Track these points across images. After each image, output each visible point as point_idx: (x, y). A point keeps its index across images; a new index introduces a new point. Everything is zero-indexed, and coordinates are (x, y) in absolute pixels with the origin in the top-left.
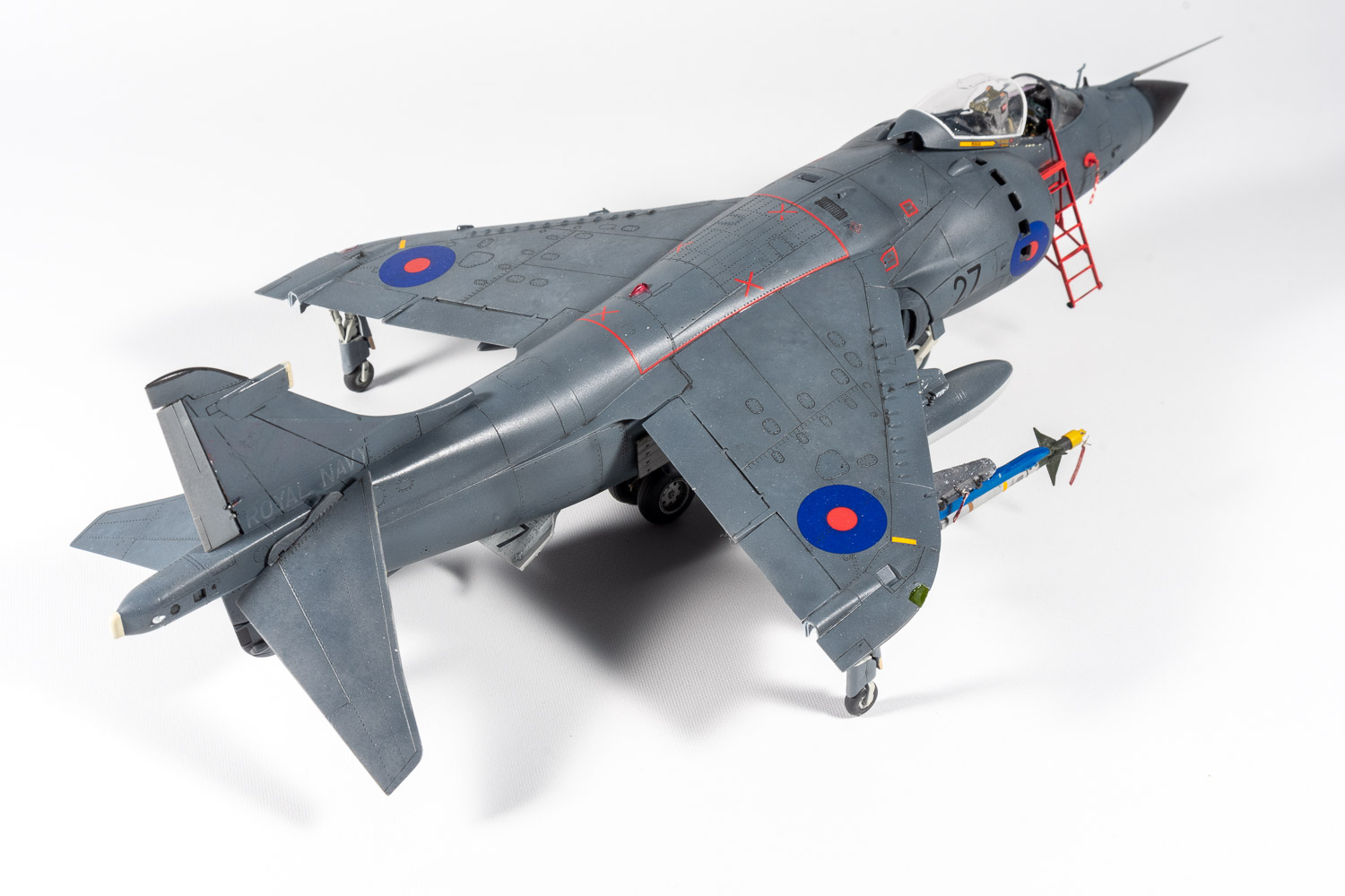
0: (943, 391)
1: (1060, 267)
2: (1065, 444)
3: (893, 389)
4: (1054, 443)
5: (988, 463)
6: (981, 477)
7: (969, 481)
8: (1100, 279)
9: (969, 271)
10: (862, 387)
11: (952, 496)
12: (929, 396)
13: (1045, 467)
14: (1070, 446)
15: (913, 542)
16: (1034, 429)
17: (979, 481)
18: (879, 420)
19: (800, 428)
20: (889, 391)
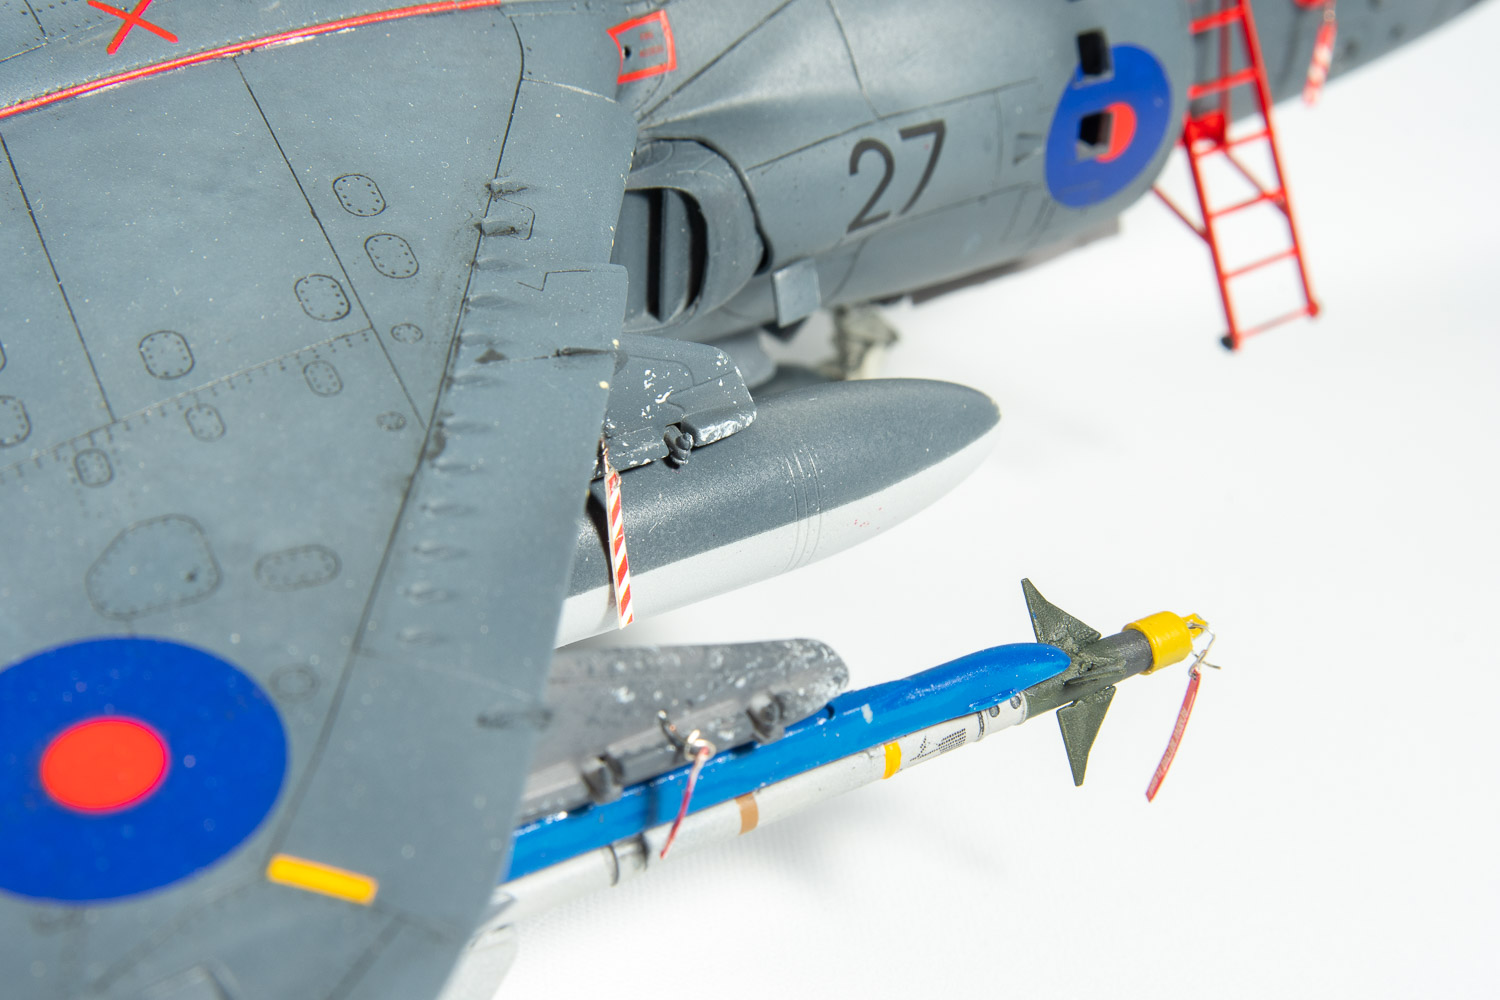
0: (728, 428)
1: (1207, 235)
2: (1132, 649)
3: (500, 358)
4: (1090, 641)
5: (820, 658)
6: (778, 701)
7: (728, 708)
8: (1319, 293)
9: (907, 134)
10: (386, 337)
11: (644, 751)
12: (675, 434)
13: (1049, 718)
14: (1145, 662)
15: (359, 888)
16: (1027, 585)
17: (767, 713)
18: (407, 442)
19: (101, 438)
20: (483, 360)
